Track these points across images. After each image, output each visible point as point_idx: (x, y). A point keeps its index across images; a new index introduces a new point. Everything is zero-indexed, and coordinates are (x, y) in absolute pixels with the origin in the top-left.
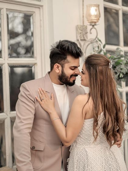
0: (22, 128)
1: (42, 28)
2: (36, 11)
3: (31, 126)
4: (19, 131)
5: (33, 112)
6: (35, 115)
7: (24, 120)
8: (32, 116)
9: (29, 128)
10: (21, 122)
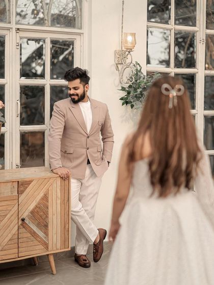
0: (54, 134)
1: (82, 53)
2: (77, 37)
3: (62, 133)
4: (52, 137)
5: (64, 124)
6: (65, 127)
7: (56, 129)
8: (62, 127)
9: (60, 135)
10: (54, 131)
